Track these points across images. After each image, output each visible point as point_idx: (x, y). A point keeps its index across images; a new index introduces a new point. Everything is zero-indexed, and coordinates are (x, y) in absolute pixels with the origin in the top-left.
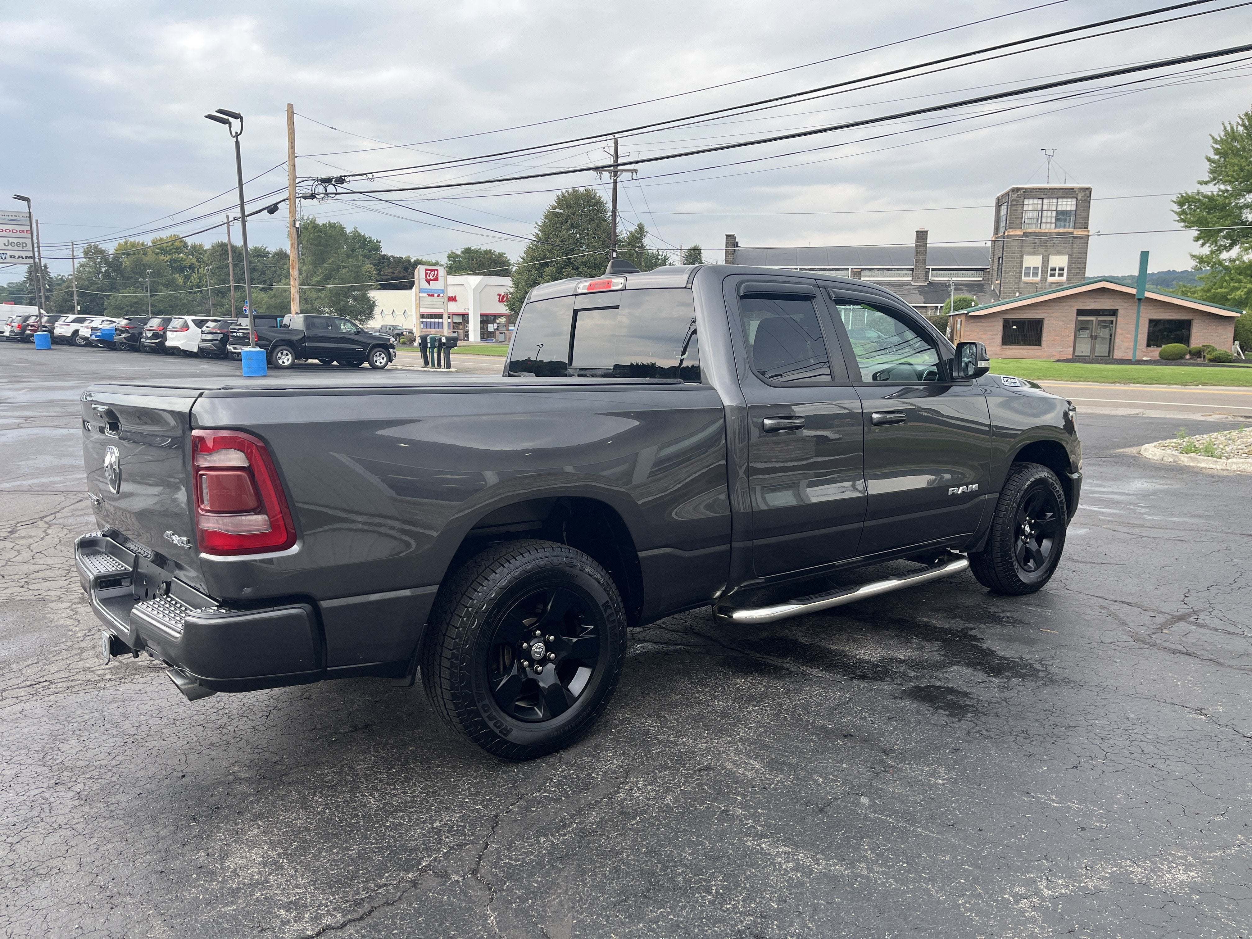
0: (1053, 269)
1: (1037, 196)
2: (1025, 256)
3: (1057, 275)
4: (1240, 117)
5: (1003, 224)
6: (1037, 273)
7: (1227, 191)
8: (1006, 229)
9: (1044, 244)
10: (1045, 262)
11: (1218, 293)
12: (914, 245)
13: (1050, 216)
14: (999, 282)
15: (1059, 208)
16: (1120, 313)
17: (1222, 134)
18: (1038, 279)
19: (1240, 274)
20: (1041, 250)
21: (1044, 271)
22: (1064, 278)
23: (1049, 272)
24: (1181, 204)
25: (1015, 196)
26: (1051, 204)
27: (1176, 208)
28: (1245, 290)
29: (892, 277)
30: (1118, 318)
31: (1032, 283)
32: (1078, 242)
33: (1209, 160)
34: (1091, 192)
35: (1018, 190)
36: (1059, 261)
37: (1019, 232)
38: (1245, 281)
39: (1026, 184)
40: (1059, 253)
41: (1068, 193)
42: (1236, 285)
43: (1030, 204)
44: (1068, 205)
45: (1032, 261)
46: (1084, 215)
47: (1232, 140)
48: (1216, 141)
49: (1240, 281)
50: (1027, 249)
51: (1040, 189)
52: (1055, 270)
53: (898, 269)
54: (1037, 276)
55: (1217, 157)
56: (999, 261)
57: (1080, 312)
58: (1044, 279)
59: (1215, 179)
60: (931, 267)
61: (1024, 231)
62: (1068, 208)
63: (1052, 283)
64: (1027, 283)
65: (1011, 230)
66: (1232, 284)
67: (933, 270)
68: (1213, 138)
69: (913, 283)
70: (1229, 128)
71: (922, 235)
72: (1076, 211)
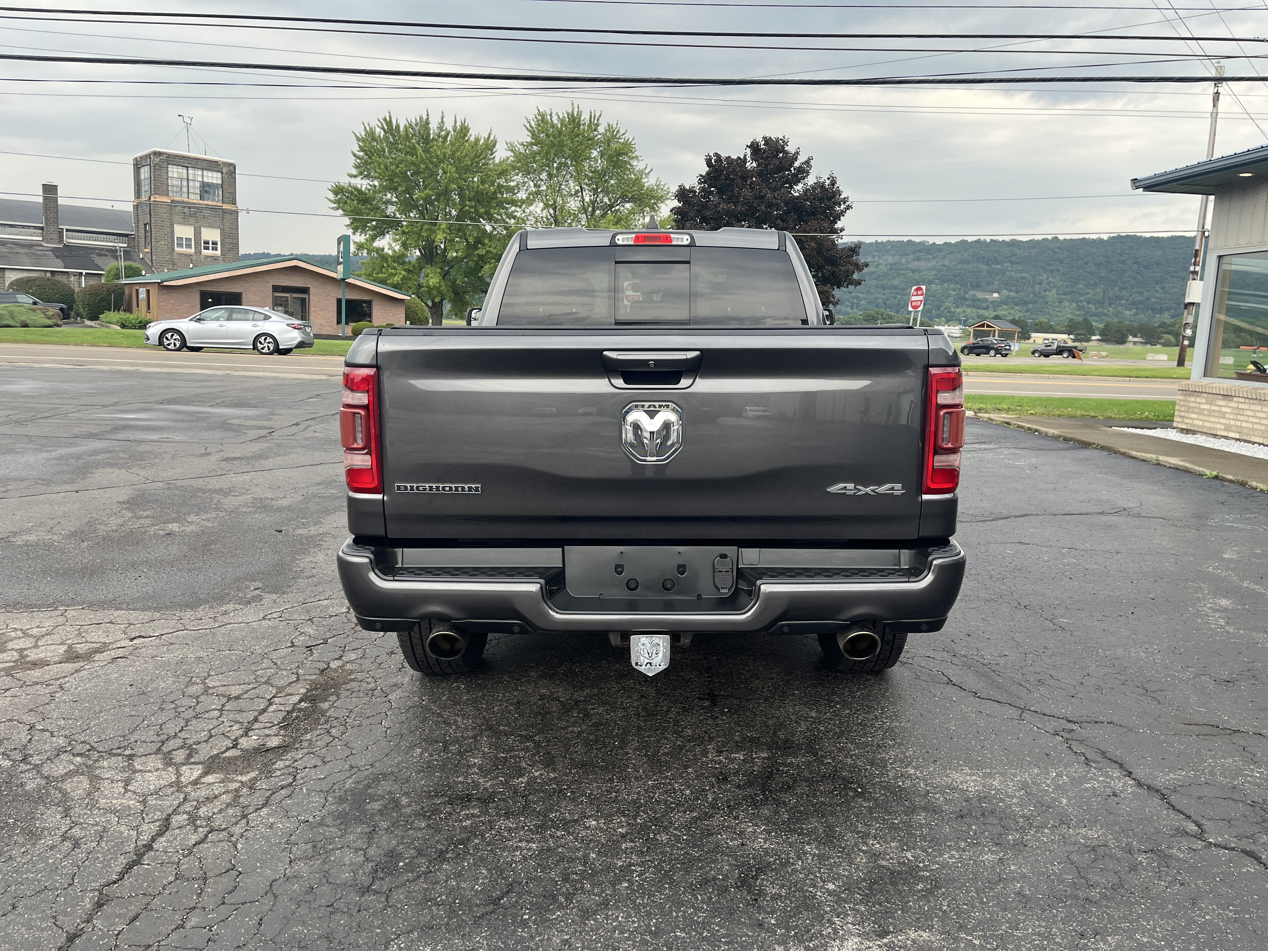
0: (206, 243)
1: (181, 164)
2: (175, 226)
3: (211, 248)
4: (379, 120)
5: (145, 188)
6: (191, 245)
7: (375, 186)
8: (151, 195)
9: (194, 215)
10: (198, 234)
11: (379, 278)
12: (40, 200)
13: (195, 187)
14: (149, 250)
15: (206, 180)
16: (312, 291)
17: (363, 133)
18: (192, 251)
19: (394, 261)
20: (192, 220)
21: (197, 243)
22: (219, 252)
23: (203, 245)
24: (336, 193)
25: (157, 160)
26: (197, 175)
27: (332, 196)
28: (401, 276)
29: (17, 234)
30: (311, 296)
31: (185, 255)
32: (227, 216)
33: (355, 155)
34: (235, 168)
35: (160, 154)
36: (211, 234)
37: (165, 199)
38: (399, 268)
39: (165, 148)
40: (210, 226)
41: (212, 166)
42: (393, 271)
43: (174, 172)
44: (214, 178)
45: (183, 231)
46: (231, 190)
47: (372, 140)
48: (358, 139)
49: (395, 268)
50: (177, 218)
51: (183, 157)
52: (208, 243)
53: (23, 227)
54: (191, 248)
55: (362, 154)
56: (146, 228)
57: (276, 289)
58: (197, 251)
59: (361, 173)
60: (65, 227)
61: (172, 198)
62: (215, 181)
63: (207, 257)
64: (181, 254)
65: (157, 196)
66: (390, 271)
67: (67, 230)
68: (356, 136)
69: (44, 245)
70: (368, 129)
71: (50, 190)
72: (222, 184)
